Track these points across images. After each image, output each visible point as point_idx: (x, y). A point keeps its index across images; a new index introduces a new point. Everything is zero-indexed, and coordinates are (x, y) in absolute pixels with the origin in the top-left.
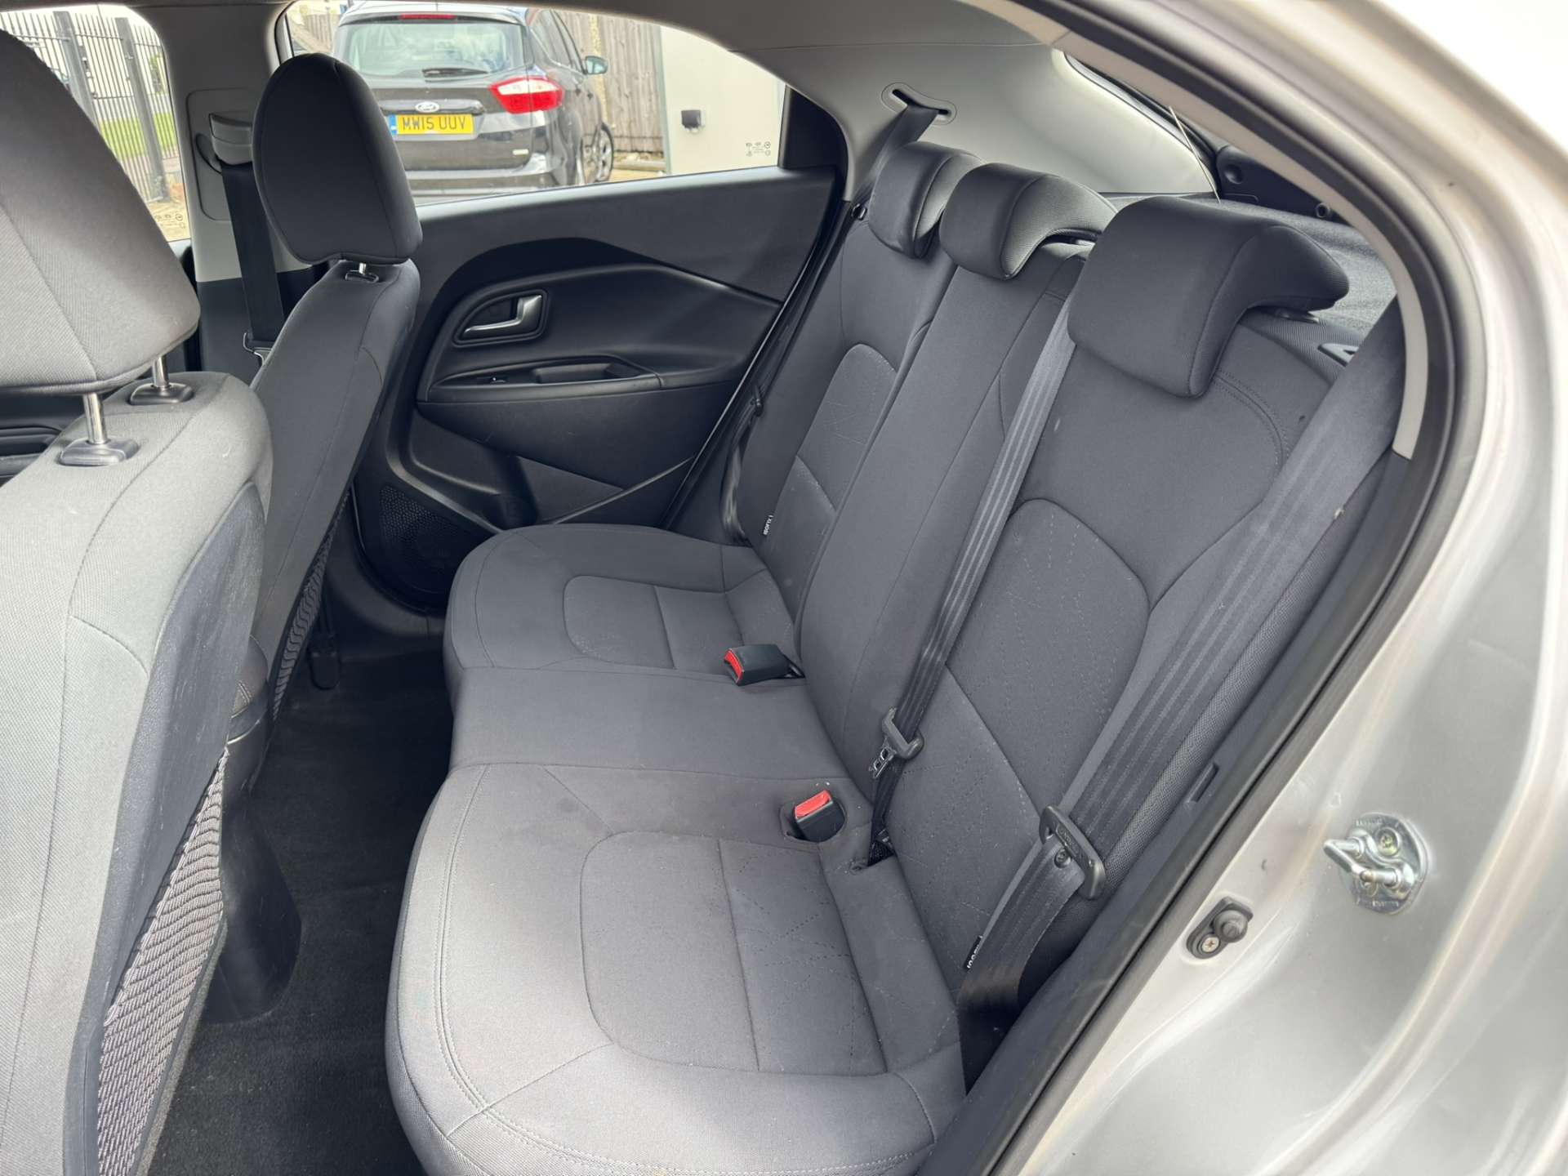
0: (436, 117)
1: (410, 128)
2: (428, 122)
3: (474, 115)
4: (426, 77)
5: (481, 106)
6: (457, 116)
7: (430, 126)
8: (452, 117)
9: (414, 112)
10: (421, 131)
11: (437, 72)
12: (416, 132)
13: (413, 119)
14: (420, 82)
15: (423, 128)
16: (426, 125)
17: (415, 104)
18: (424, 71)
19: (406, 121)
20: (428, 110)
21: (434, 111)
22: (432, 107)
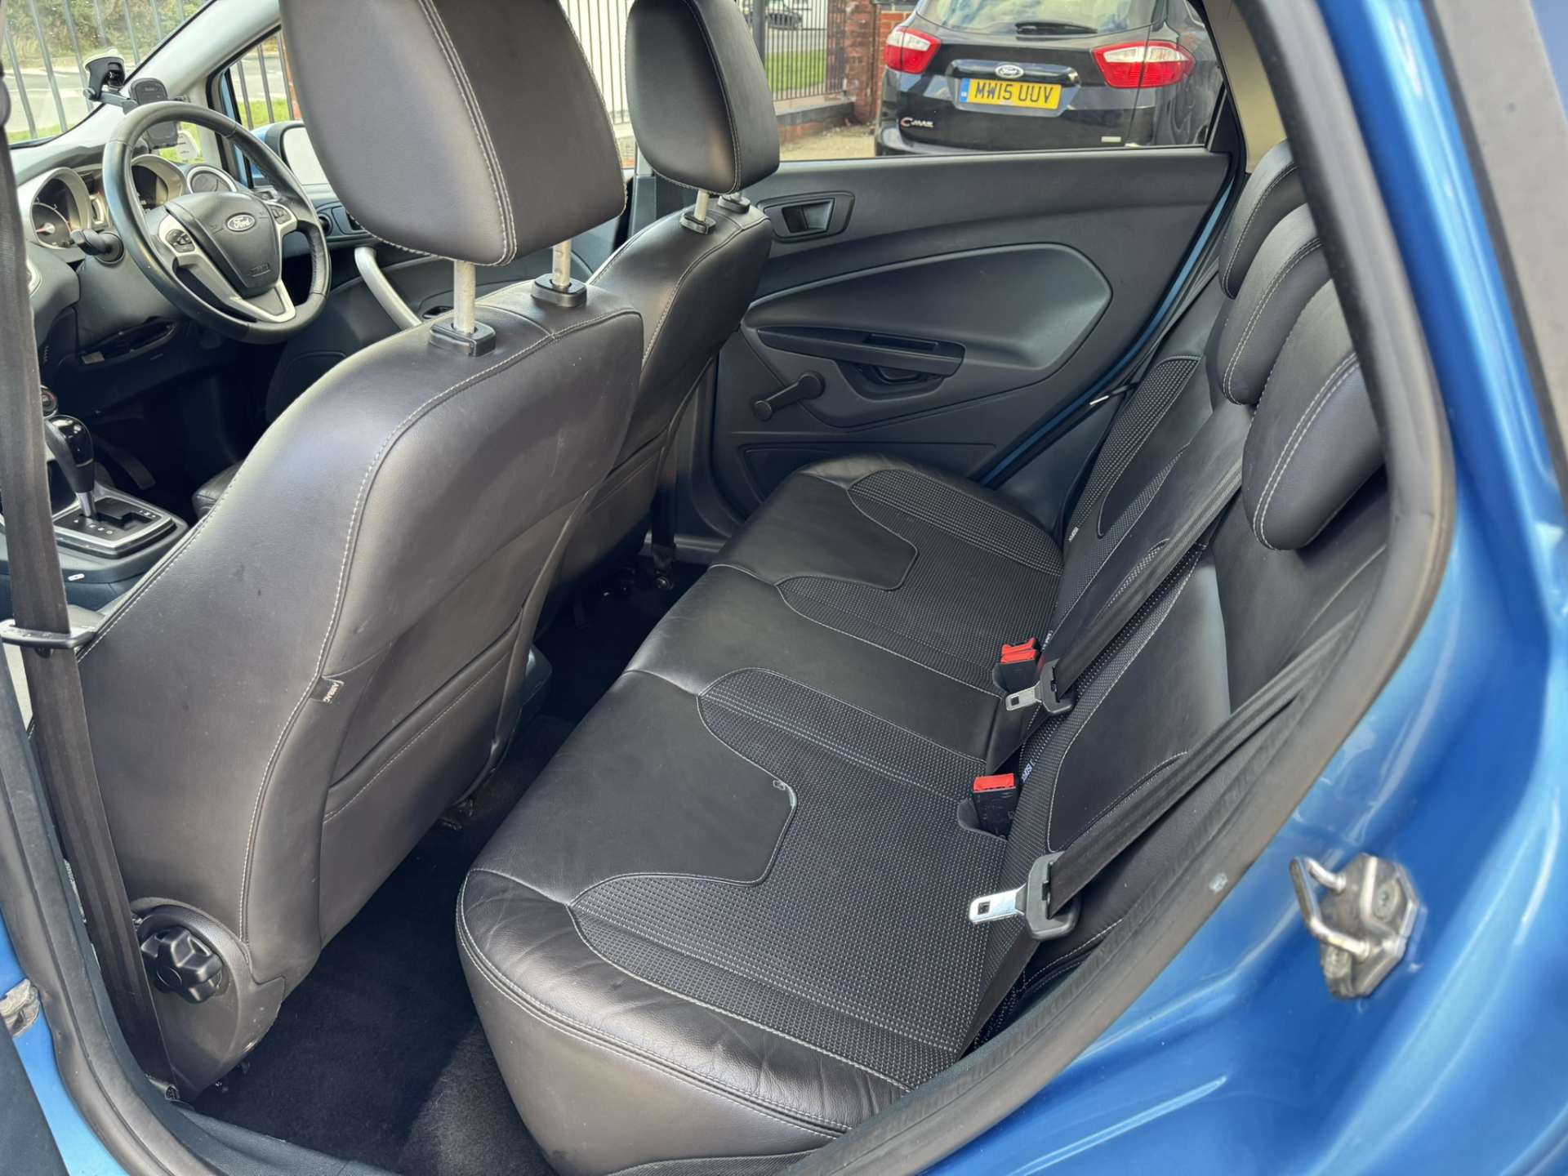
0: (1017, 85)
1: (983, 97)
2: (1006, 91)
3: (1065, 86)
4: (1019, 33)
5: (1076, 75)
6: (1043, 86)
7: (1007, 95)
8: (1037, 86)
9: (992, 76)
10: (995, 101)
11: (1034, 27)
12: (990, 101)
13: (990, 84)
14: (1011, 41)
15: (999, 98)
16: (1003, 93)
17: (996, 66)
18: (1019, 25)
19: (981, 87)
20: (1009, 75)
21: (1017, 76)
22: (1015, 72)
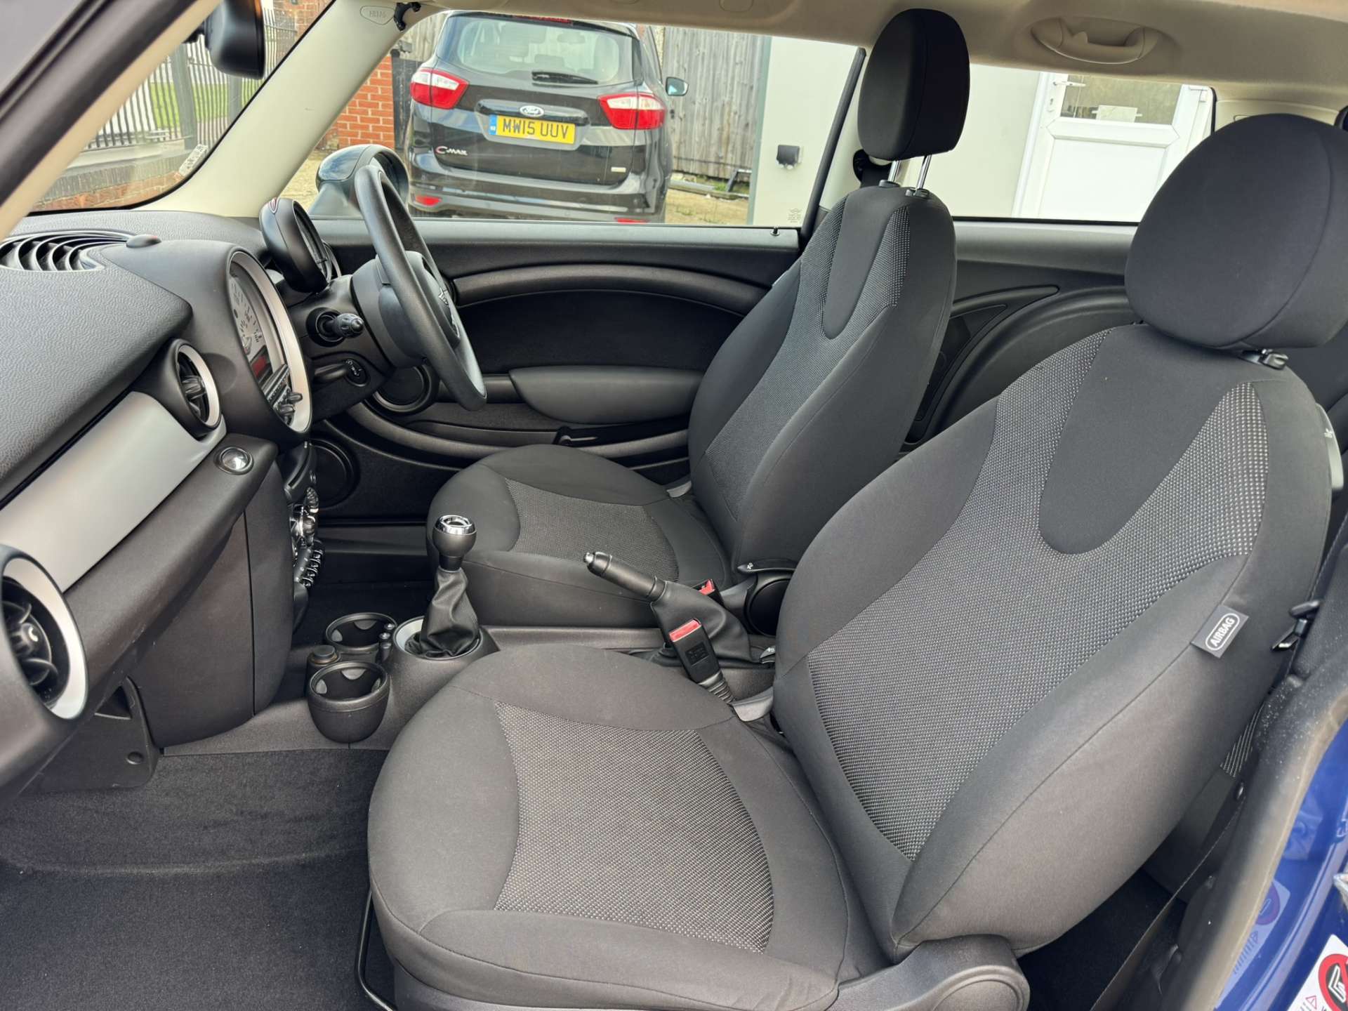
0: (539, 123)
1: (510, 131)
2: (529, 127)
3: (577, 125)
4: (534, 79)
5: (586, 116)
6: (560, 124)
7: (531, 131)
8: (555, 124)
9: (518, 115)
10: (521, 135)
11: (547, 76)
12: (517, 135)
13: (514, 121)
14: (528, 85)
15: (524, 132)
16: (527, 129)
17: (522, 106)
18: (535, 74)
19: (507, 123)
20: (533, 114)
21: (539, 115)
22: (537, 112)
